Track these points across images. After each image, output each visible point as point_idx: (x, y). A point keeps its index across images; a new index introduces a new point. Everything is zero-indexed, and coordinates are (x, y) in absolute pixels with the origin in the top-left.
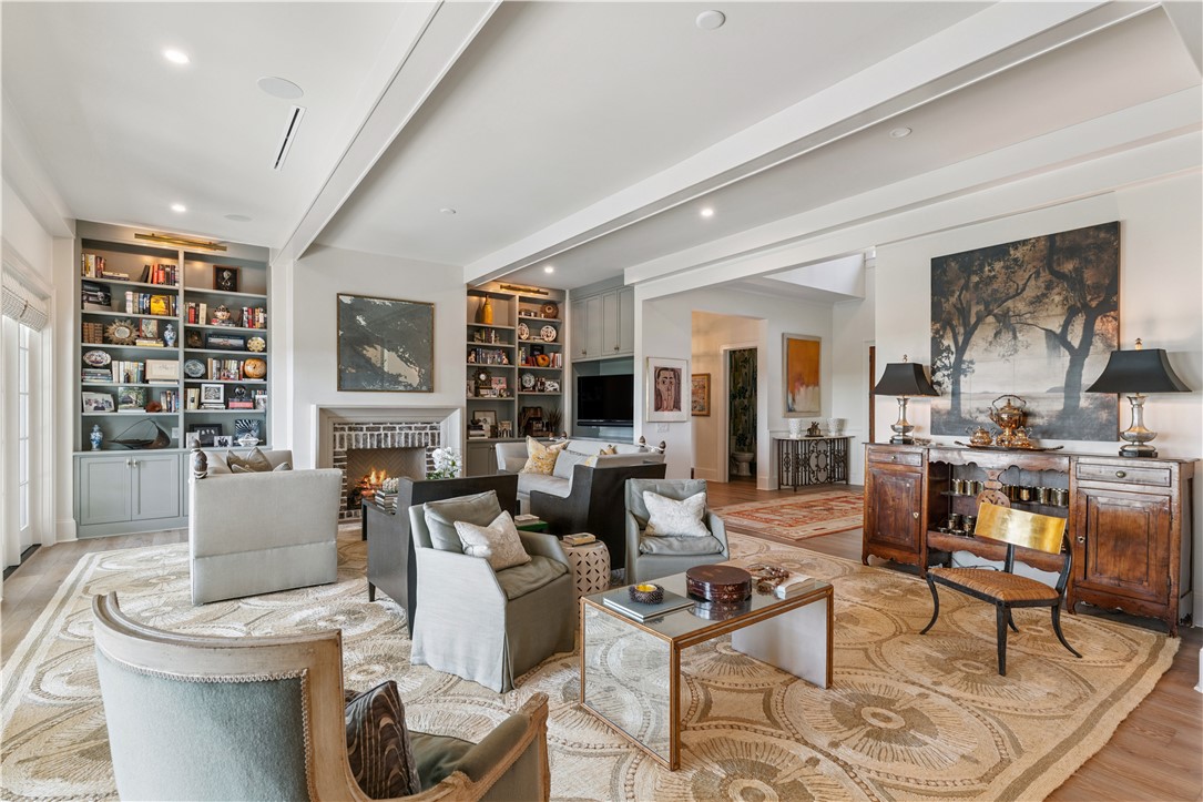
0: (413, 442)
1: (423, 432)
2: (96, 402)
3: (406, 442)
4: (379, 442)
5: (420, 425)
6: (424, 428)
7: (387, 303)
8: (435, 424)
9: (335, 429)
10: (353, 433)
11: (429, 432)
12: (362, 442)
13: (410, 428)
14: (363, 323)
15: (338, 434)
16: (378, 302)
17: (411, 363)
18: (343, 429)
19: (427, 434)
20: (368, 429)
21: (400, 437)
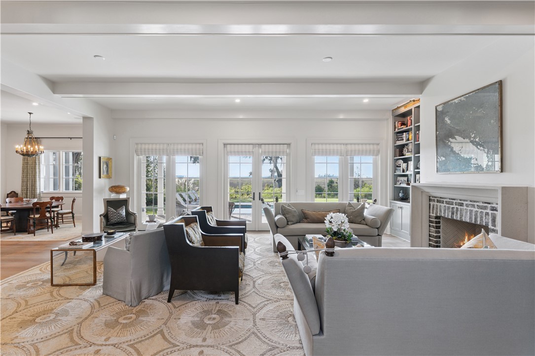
0: (476, 219)
1: (485, 211)
2: (401, 181)
3: (471, 218)
4: (453, 214)
5: (481, 204)
6: (485, 208)
7: (462, 98)
8: (494, 205)
9: (430, 200)
10: (439, 204)
11: (490, 212)
12: (443, 211)
13: (473, 206)
14: (449, 122)
15: (432, 203)
16: (456, 101)
17: (481, 145)
18: (434, 201)
19: (487, 214)
20: (447, 203)
21: (466, 212)
